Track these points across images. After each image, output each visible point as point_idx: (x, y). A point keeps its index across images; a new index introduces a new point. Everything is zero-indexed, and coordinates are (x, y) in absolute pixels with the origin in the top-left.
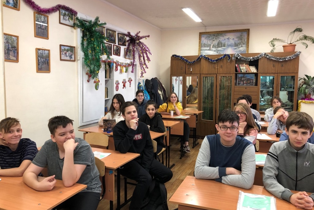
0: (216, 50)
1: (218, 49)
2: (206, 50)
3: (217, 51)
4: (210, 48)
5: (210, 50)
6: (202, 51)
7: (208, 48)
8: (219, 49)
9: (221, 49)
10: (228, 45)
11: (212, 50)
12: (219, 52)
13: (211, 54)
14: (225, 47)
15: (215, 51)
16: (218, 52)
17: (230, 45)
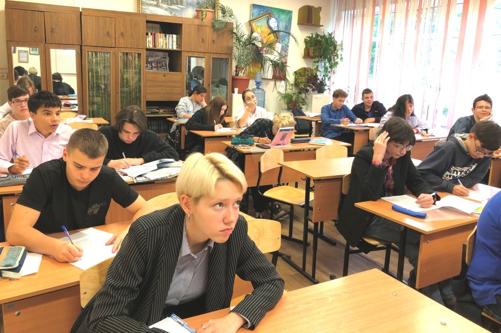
0: (169, 8)
1: (171, 7)
2: (151, 5)
3: (171, 10)
4: (158, 3)
5: (159, 6)
6: (143, 6)
7: (155, 3)
8: (173, 7)
9: (177, 8)
10: (187, 4)
11: (162, 8)
12: (173, 13)
13: (160, 14)
14: (182, 5)
15: (166, 10)
16: (171, 13)
17: (191, 4)
